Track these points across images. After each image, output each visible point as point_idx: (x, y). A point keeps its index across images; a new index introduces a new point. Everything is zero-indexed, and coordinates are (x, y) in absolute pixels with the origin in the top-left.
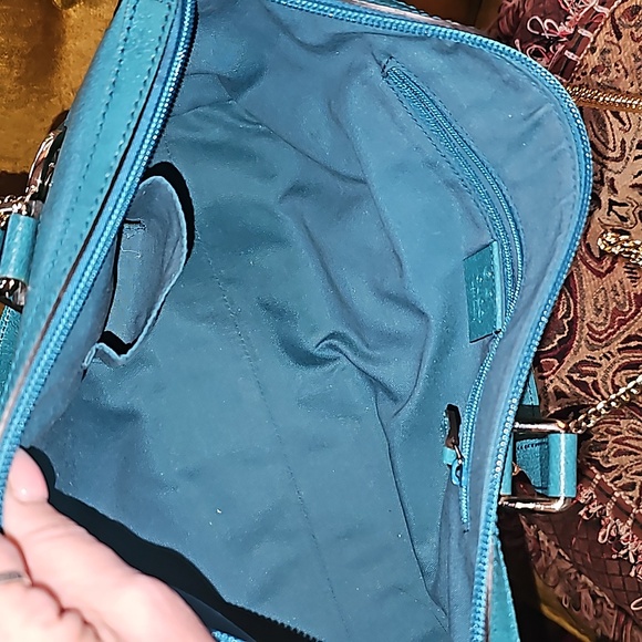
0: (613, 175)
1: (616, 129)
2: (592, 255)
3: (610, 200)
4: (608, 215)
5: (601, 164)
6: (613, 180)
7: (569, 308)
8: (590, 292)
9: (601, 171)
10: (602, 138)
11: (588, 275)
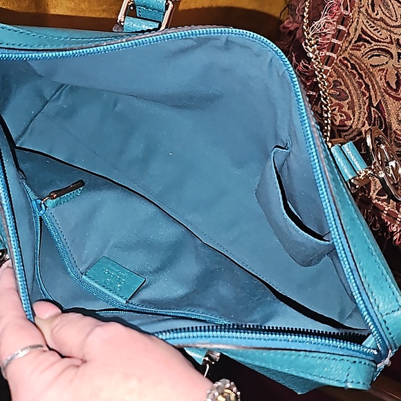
0: (398, 37)
1: (396, 7)
2: (391, 88)
3: (398, 53)
4: (398, 61)
5: (390, 31)
6: (398, 39)
7: (381, 122)
8: (393, 111)
9: (390, 36)
10: (388, 14)
11: (390, 101)
